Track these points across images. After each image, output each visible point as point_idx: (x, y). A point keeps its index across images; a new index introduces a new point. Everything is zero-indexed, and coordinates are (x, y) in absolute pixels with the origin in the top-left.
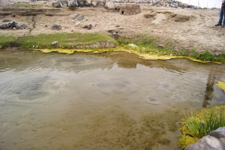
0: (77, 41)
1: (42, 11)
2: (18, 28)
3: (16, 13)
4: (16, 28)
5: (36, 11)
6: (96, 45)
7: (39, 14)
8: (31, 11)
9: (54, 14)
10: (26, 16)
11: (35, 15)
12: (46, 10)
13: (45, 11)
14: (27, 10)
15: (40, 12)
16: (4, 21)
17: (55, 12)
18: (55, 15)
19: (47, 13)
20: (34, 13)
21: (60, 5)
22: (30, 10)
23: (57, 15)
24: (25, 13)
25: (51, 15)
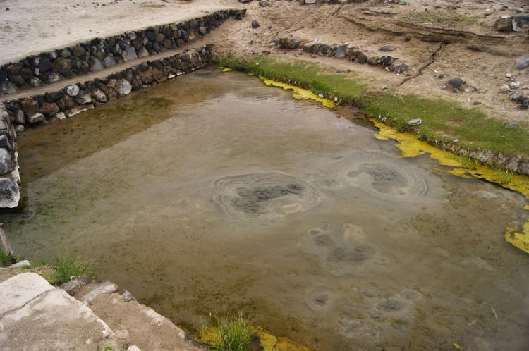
0: (457, 132)
1: (464, 36)
2: (392, 70)
3: (414, 33)
4: (389, 68)
5: (453, 35)
6: (484, 156)
7: (455, 42)
8: (443, 34)
9: (484, 48)
10: (428, 42)
11: (447, 42)
12: (472, 35)
13: (470, 37)
14: (434, 31)
15: (461, 38)
16: (382, 50)
17: (490, 42)
18: (485, 51)
19: (472, 42)
20: (446, 37)
21: (512, 26)
22: (441, 31)
23: (490, 52)
24: (430, 36)
25: (476, 50)
